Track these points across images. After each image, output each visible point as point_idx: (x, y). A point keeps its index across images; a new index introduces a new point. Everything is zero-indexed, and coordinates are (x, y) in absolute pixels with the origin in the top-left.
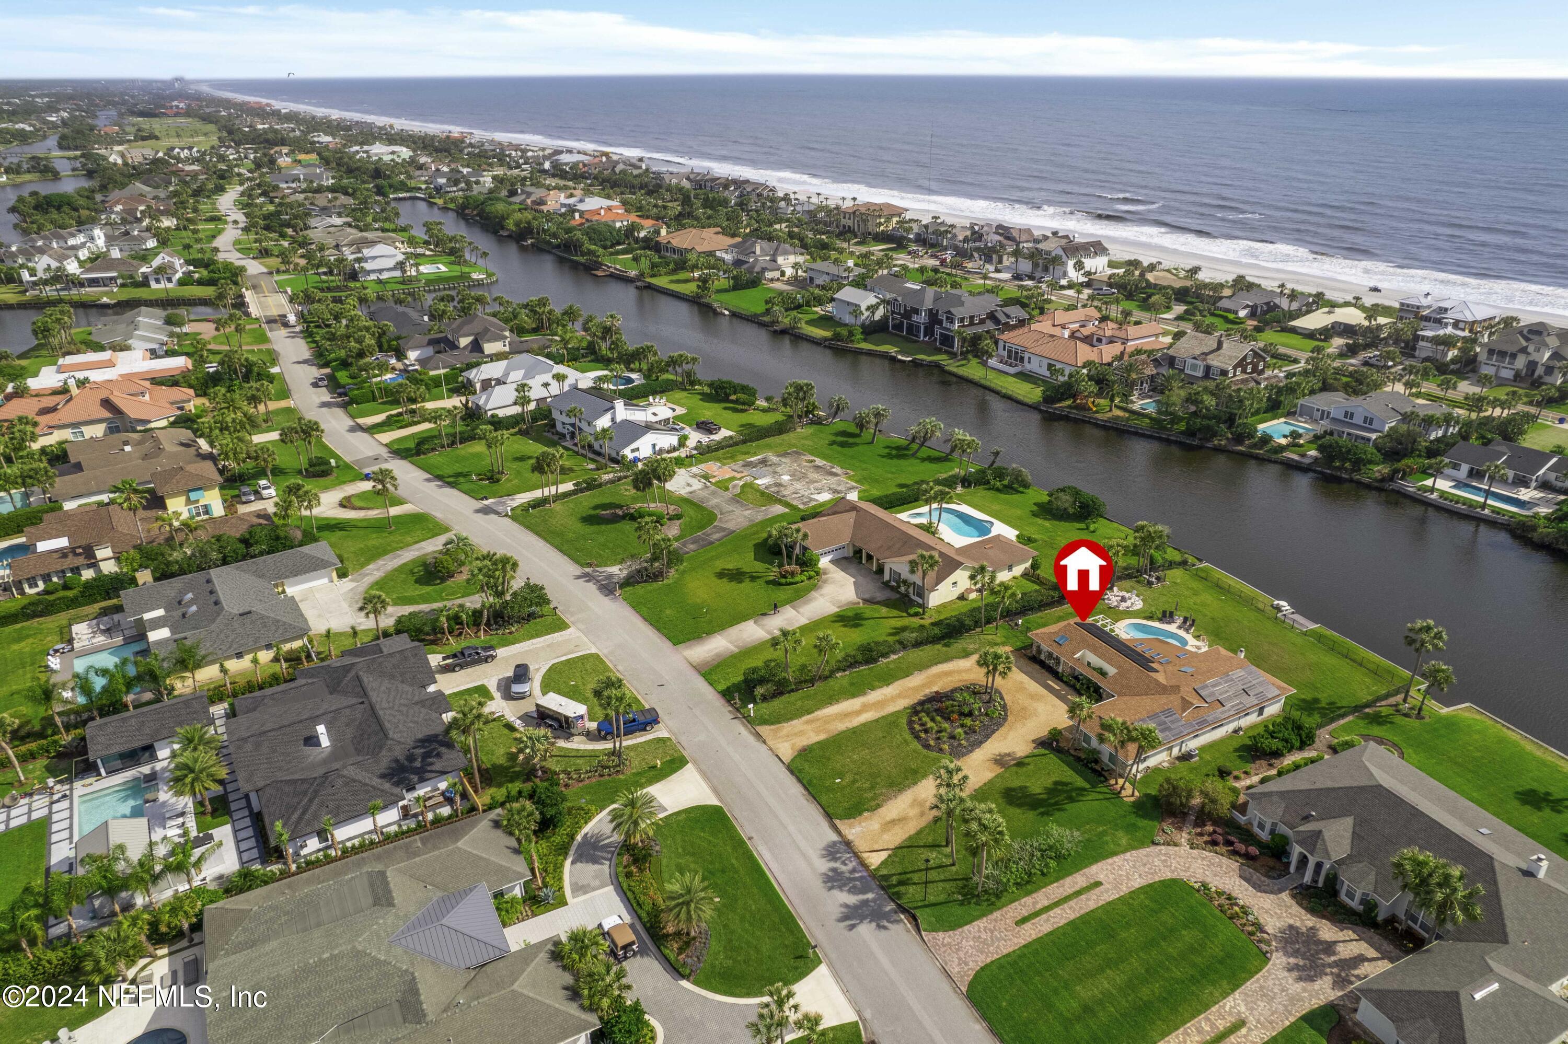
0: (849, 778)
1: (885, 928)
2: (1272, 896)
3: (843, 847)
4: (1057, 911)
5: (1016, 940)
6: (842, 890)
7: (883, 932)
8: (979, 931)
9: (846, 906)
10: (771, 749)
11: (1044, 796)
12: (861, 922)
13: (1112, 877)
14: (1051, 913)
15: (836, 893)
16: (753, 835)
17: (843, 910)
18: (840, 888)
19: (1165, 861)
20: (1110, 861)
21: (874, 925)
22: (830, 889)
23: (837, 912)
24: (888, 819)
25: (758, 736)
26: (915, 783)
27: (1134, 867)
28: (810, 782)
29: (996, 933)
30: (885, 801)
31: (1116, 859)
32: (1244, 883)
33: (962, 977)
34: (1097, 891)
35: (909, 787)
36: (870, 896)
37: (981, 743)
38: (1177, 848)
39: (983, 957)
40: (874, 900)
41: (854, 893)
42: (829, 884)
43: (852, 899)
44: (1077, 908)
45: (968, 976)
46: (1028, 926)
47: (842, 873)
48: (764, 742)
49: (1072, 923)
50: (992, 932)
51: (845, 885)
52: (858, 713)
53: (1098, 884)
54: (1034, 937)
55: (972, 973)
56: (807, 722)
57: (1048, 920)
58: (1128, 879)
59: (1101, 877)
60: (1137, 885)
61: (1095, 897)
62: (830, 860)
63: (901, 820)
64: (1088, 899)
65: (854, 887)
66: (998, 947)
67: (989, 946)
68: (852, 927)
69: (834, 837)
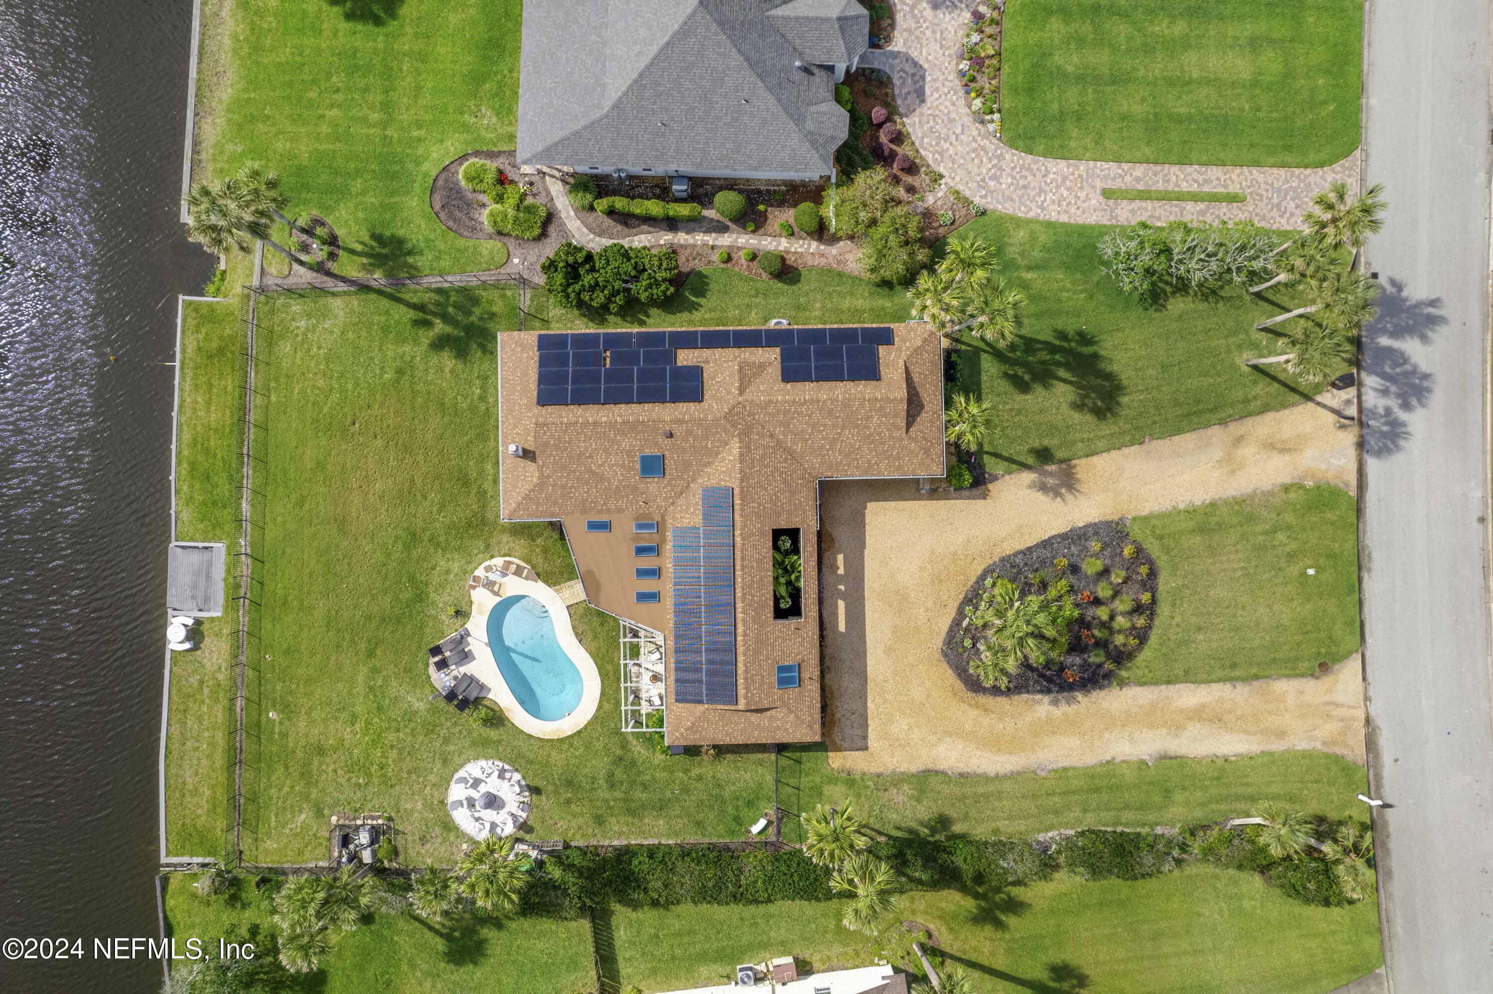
0: (1294, 570)
1: (1393, 282)
2: (914, 54)
3: (1372, 442)
4: (1185, 187)
5: (1261, 178)
6: (1415, 367)
7: (1398, 277)
8: (1292, 214)
9: (1424, 339)
10: (1367, 699)
11: (1062, 373)
12: (1419, 305)
13: (1082, 195)
14: (1195, 188)
15: (1424, 367)
16: (1475, 524)
17: (1430, 334)
18: (1414, 371)
19: (994, 178)
20: (1064, 218)
21: (1404, 294)
22: (1426, 376)
23: (1440, 336)
24: (1287, 458)
25: (1371, 744)
26: (1213, 504)
27: (1042, 191)
28: (1351, 591)
29: (1275, 201)
30: (1271, 494)
31: (1054, 217)
32: (928, 91)
33: (1350, 168)
34: (1118, 184)
35: (1226, 502)
36: (1384, 341)
37: (1064, 537)
38: (960, 187)
39: (1311, 179)
40: (1384, 331)
41: (1402, 354)
42: (1425, 384)
43: (1411, 347)
44: (1160, 177)
45: (1343, 166)
46: (1234, 188)
47: (1398, 396)
48: (1368, 721)
49: (1183, 161)
50: (1279, 204)
51: (1406, 374)
52: (1197, 714)
53: (1107, 194)
54: (1238, 170)
55: (1337, 167)
56: (1281, 734)
57: (1206, 181)
58: (1064, 179)
59: (1096, 200)
60: (1063, 164)
61: (1128, 178)
62: (1404, 424)
63: (1273, 446)
64: (1138, 180)
65: (1396, 364)
66: (1287, 181)
67: (1295, 189)
68: (1434, 303)
69: (1372, 464)
